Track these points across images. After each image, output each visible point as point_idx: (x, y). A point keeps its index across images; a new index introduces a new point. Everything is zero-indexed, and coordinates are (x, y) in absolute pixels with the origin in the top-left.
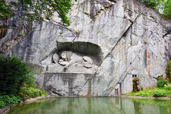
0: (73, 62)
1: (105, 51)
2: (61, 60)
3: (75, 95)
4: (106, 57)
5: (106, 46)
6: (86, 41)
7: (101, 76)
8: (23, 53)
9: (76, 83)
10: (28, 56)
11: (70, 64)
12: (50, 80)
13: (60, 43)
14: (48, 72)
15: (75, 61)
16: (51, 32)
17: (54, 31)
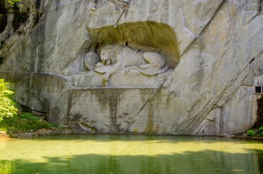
0: (121, 65)
1: (184, 36)
2: (99, 64)
3: (123, 130)
4: (185, 52)
5: (187, 25)
6: (144, 19)
7: (173, 92)
8: (33, 57)
9: (122, 107)
10: (41, 62)
11: (114, 71)
12: (77, 103)
13: (94, 30)
14: (74, 88)
15: (125, 64)
16: (76, 10)
17: (82, 8)
